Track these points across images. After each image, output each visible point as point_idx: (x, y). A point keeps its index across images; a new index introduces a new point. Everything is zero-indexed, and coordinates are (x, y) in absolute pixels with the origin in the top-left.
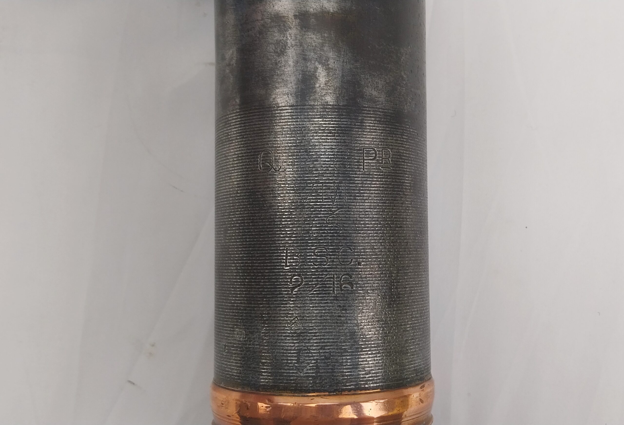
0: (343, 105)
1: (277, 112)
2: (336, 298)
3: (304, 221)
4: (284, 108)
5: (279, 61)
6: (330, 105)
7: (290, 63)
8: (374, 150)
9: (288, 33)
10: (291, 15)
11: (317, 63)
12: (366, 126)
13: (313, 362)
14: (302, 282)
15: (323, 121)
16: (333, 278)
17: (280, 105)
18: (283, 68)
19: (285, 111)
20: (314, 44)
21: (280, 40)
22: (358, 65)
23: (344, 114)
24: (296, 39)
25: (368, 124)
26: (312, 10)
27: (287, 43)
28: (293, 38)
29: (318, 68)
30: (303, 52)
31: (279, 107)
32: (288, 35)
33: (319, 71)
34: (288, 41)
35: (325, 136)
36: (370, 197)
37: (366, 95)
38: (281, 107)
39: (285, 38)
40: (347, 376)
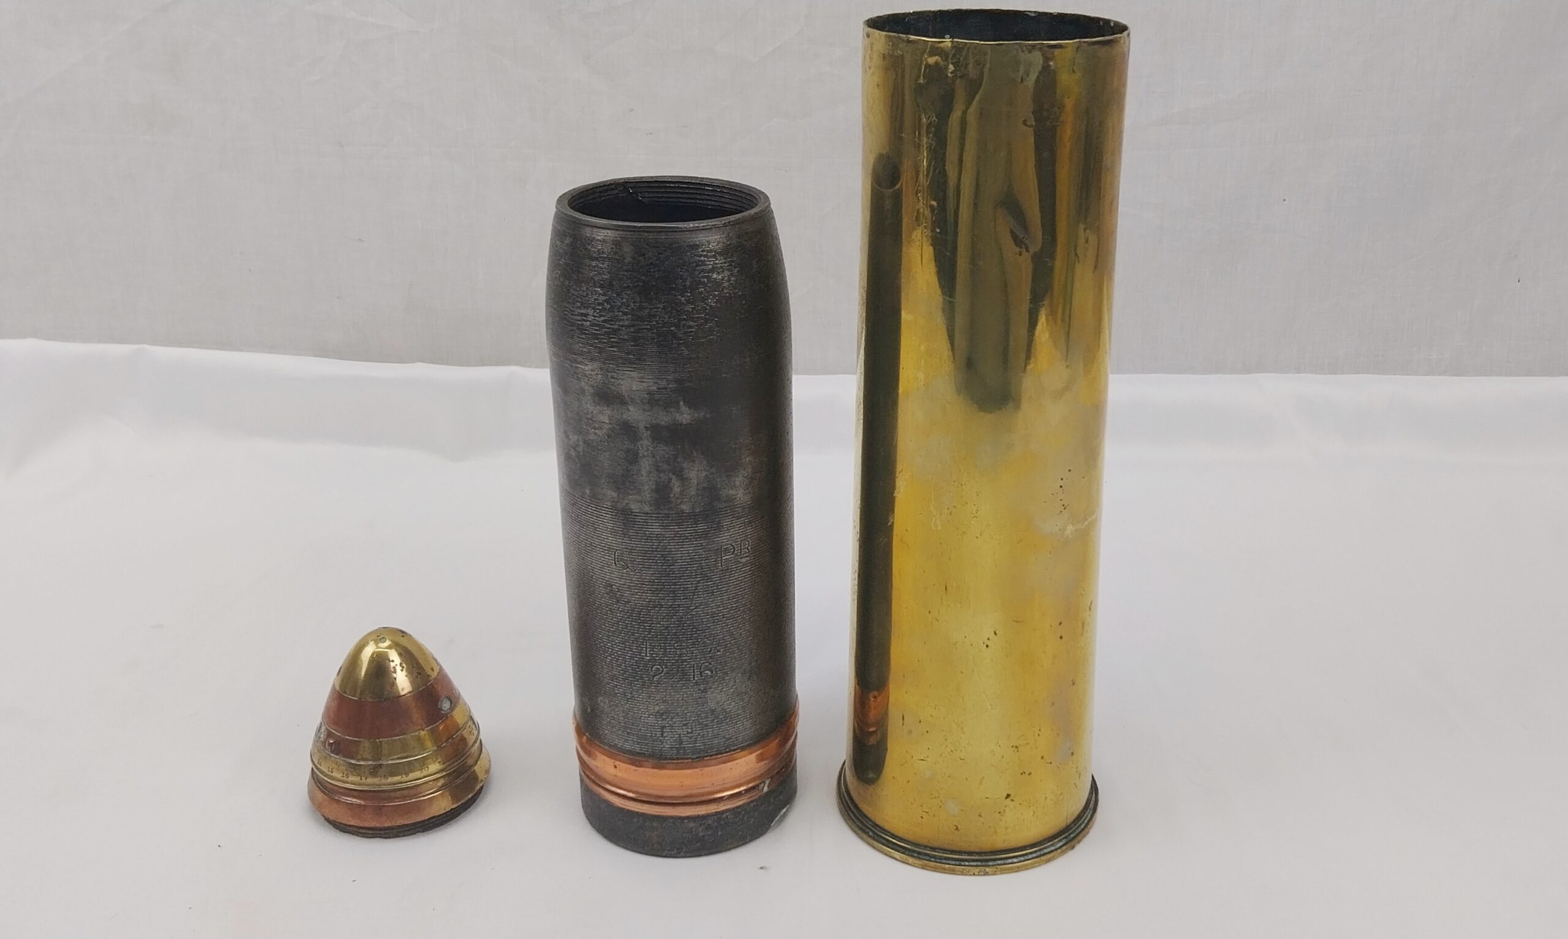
0: (700, 512)
1: (630, 517)
2: (696, 683)
3: (663, 619)
4: (637, 514)
5: (631, 469)
6: (686, 513)
7: (642, 472)
8: (732, 545)
9: (639, 443)
10: (641, 426)
11: (671, 474)
12: (723, 526)
13: (676, 736)
14: (663, 671)
15: (679, 528)
16: (694, 666)
17: (634, 511)
18: (635, 477)
19: (639, 517)
20: (667, 456)
21: (631, 449)
22: (714, 470)
23: (700, 519)
24: (648, 451)
25: (725, 524)
26: (663, 423)
27: (638, 453)
28: (645, 449)
29: (671, 479)
30: (656, 463)
31: (632, 512)
32: (640, 446)
33: (673, 481)
34: (640, 452)
35: (681, 542)
36: (728, 589)
37: (723, 497)
38: (635, 512)
39: (636, 448)
40: (709, 745)
